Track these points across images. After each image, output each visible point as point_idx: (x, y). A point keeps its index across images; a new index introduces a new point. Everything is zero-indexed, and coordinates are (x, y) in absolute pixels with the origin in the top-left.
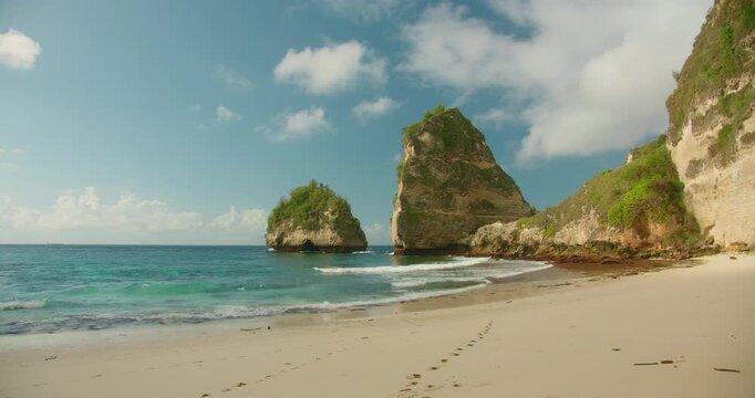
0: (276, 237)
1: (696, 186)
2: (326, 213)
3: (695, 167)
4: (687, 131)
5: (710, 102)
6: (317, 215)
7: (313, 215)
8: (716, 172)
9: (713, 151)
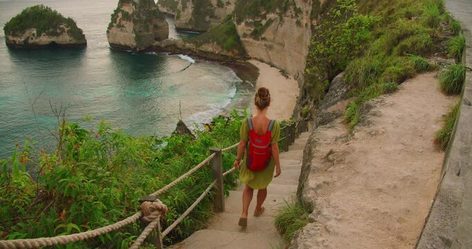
0: (23, 40)
1: (245, 41)
2: (61, 26)
3: (245, 36)
4: (243, 24)
5: (251, 20)
6: (55, 27)
7: (53, 27)
8: (251, 40)
9: (252, 34)
